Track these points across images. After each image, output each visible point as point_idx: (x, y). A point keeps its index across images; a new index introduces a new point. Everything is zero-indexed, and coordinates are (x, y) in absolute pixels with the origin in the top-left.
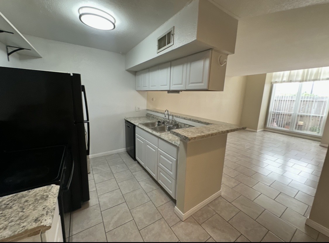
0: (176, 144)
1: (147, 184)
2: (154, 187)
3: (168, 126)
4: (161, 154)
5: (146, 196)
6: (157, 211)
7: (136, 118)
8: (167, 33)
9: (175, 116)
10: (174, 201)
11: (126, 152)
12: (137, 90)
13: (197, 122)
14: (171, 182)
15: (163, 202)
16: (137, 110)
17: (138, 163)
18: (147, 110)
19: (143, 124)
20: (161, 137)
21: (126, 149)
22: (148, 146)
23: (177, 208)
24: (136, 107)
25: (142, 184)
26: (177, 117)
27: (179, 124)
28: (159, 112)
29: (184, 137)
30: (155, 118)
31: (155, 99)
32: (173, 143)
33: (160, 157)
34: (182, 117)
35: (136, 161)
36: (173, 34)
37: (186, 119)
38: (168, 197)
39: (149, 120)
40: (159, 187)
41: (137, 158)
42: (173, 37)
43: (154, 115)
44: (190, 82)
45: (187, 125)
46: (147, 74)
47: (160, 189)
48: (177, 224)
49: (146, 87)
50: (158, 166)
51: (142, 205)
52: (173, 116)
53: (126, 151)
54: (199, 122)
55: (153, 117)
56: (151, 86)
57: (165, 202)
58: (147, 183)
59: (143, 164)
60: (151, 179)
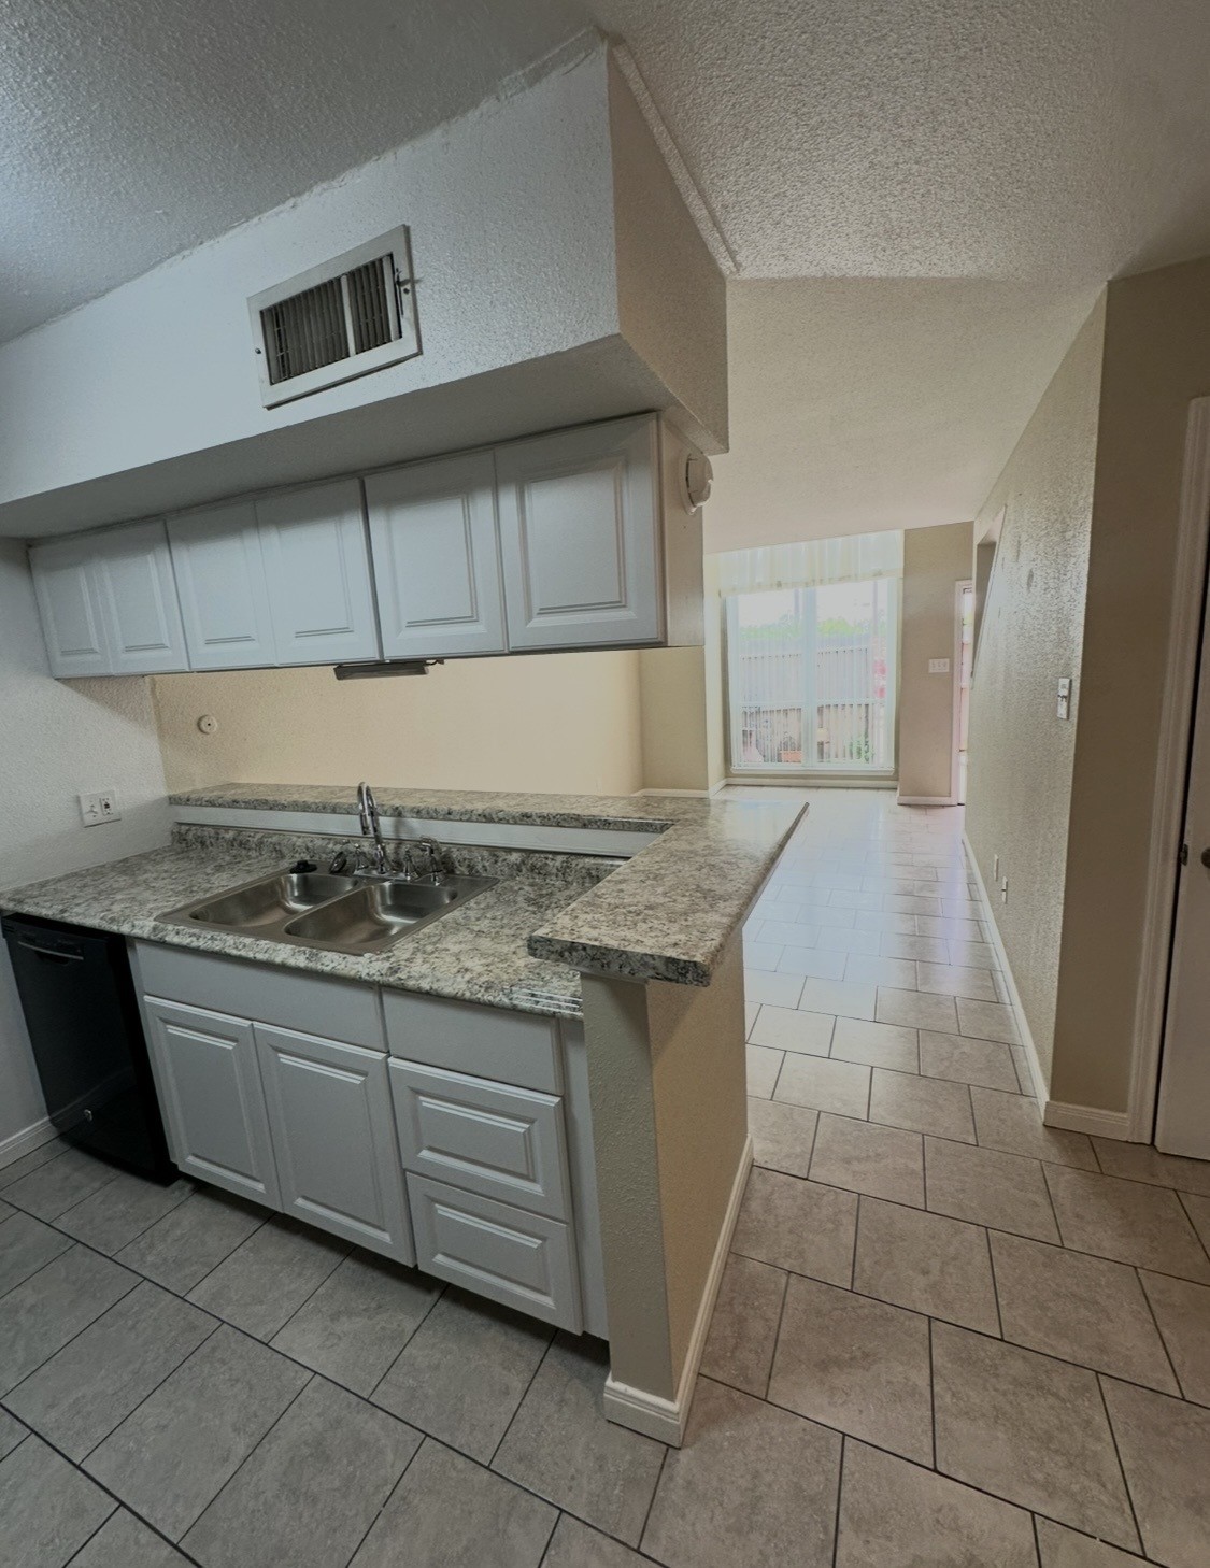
0: (543, 1006)
1: (345, 1325)
2: (402, 1312)
3: (387, 884)
4: (418, 1092)
5: (371, 1425)
6: (508, 1491)
7: (98, 872)
8: (352, 266)
9: (418, 813)
10: (593, 1351)
11: (62, 1147)
12: (59, 675)
13: (575, 823)
14: (535, 1243)
15: (506, 1392)
16: (89, 819)
17: (202, 1188)
18: (173, 801)
19: (195, 917)
20: (411, 983)
21: (52, 1121)
22: (285, 1059)
23: (620, 1386)
24: (78, 800)
25: (306, 1343)
26: (432, 815)
27: (455, 854)
28: (283, 799)
29: (658, 963)
30: (260, 844)
31: (216, 724)
32: (524, 1002)
33: (415, 1109)
34: (466, 812)
35: (180, 1183)
36: (404, 276)
37: (500, 821)
38: (523, 1337)
39: (219, 868)
40: (430, 1299)
41: (188, 1161)
42: (406, 299)
43: (239, 830)
44: (537, 605)
45: (509, 850)
46: (150, 558)
47: (443, 1305)
48: (660, 1493)
49: (162, 646)
50: (404, 1171)
51: (380, 1522)
52: (398, 813)
53: (53, 1133)
54: (585, 826)
55: (240, 843)
56: (209, 642)
57: (517, 1384)
58: (335, 1317)
59: (260, 1187)
60: (350, 1265)
